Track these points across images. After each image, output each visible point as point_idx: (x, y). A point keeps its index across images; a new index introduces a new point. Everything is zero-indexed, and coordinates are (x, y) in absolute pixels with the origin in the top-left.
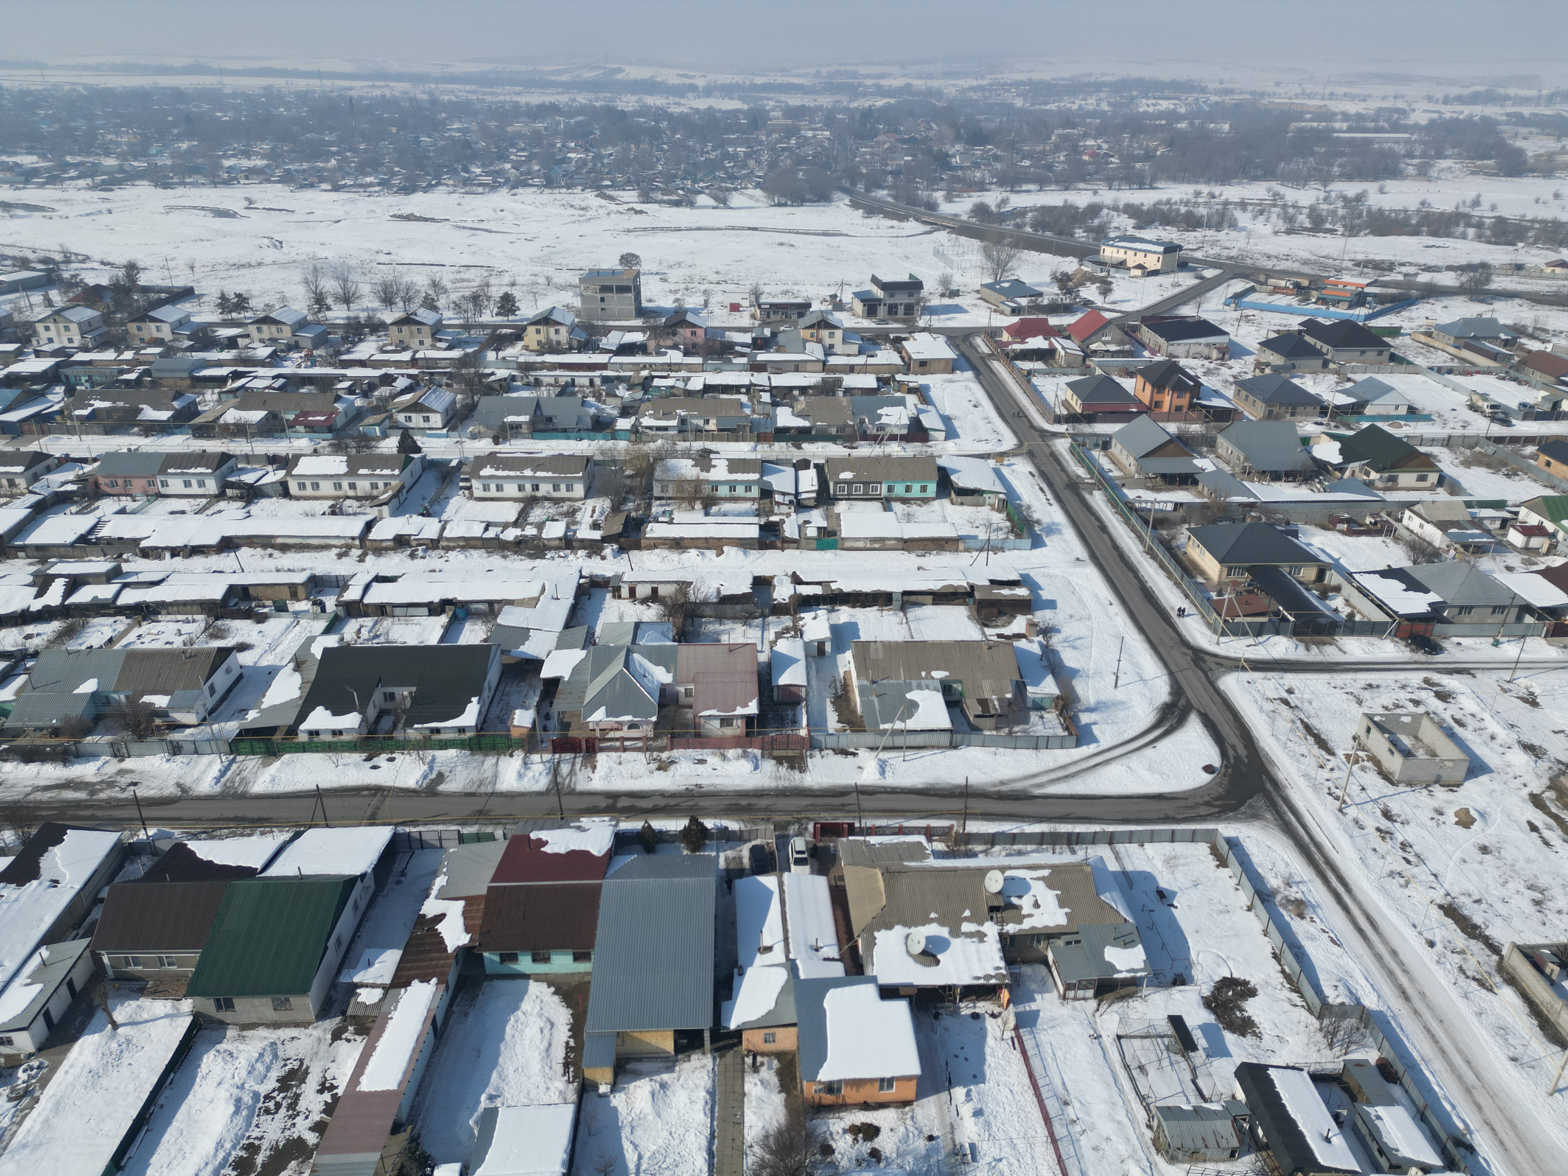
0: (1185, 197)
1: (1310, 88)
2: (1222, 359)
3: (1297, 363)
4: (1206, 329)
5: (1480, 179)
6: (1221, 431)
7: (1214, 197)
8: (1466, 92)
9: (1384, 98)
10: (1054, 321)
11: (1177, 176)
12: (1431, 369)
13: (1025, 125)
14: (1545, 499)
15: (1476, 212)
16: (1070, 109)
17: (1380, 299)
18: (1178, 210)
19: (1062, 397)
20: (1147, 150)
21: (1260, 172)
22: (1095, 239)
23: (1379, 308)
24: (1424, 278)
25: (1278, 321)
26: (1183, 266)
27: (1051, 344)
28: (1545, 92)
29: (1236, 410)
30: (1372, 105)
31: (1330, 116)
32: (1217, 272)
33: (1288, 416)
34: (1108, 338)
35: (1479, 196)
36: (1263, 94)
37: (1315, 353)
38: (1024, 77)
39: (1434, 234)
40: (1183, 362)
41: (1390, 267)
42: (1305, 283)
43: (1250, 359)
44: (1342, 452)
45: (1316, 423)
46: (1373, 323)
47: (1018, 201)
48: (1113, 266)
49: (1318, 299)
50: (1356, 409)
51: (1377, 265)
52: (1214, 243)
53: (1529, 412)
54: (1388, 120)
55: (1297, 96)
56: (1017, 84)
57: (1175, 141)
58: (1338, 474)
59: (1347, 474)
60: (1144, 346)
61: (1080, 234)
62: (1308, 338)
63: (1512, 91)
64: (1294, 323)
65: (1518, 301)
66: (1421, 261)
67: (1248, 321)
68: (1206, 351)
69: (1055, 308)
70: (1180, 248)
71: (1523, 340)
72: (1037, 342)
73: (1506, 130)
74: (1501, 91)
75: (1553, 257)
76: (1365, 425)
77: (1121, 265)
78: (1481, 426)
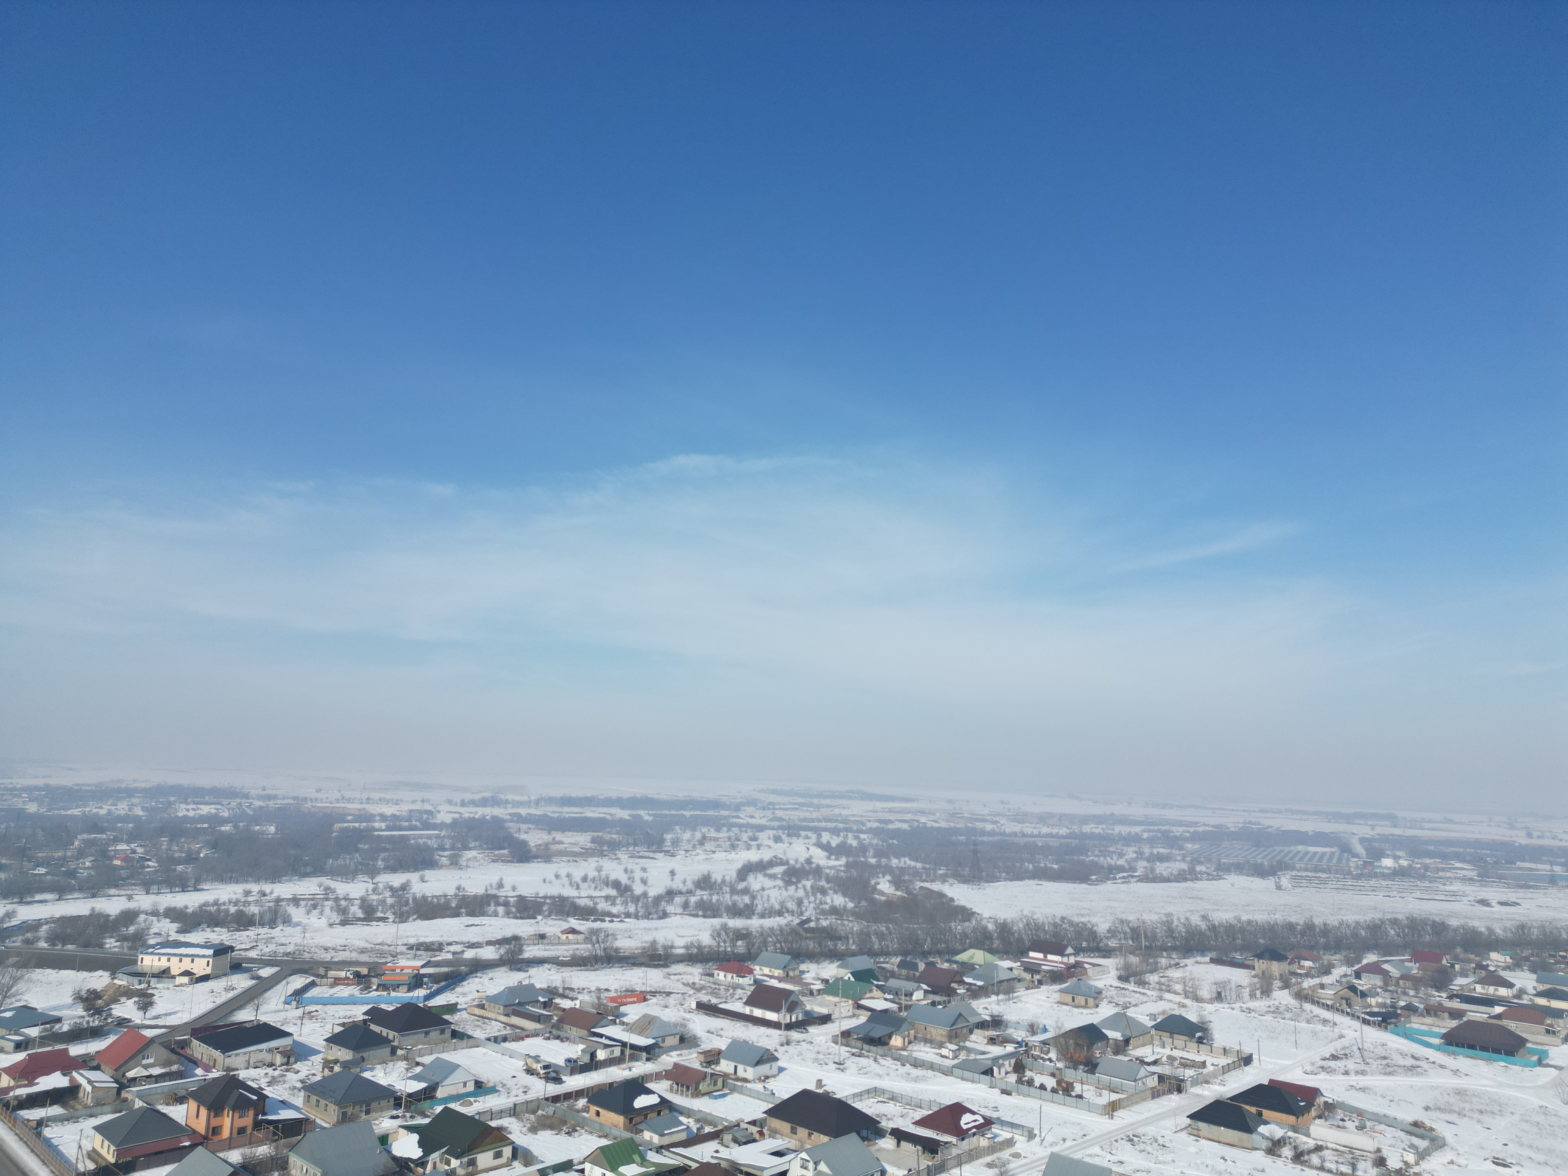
0: (234, 897)
1: (348, 794)
2: (287, 1063)
3: (365, 1055)
4: (266, 1032)
5: (499, 866)
6: (292, 1147)
7: (265, 895)
8: (477, 797)
9: (413, 802)
10: (76, 1050)
11: (223, 876)
12: (489, 1039)
13: (39, 831)
14: (602, 1149)
15: (502, 893)
16: (97, 814)
17: (435, 978)
18: (227, 911)
19: (87, 1146)
20: (189, 853)
21: (309, 869)
22: (130, 948)
23: (435, 987)
24: (469, 954)
25: (342, 1014)
26: (236, 967)
27: (72, 1080)
28: (533, 798)
29: (307, 1120)
30: (404, 809)
31: (370, 818)
32: (274, 970)
33: (363, 1116)
34: (151, 1061)
35: (501, 879)
36: (305, 799)
37: (382, 1041)
38: (40, 782)
39: (472, 914)
40: (242, 1074)
41: (439, 947)
42: (364, 971)
43: (317, 1059)
44: (421, 1144)
45: (392, 1117)
46: (433, 1003)
47: (26, 913)
48: (154, 976)
49: (379, 986)
50: (428, 1094)
51: (428, 947)
52: (269, 940)
53: (575, 1067)
54: (419, 820)
55: (337, 801)
56: (29, 789)
57: (218, 843)
58: (420, 1170)
59: (429, 1167)
60: (196, 1063)
61: (111, 944)
62: (374, 1027)
63: (510, 797)
64: (358, 1013)
65: (546, 966)
66: (465, 939)
67: (311, 1018)
68: (268, 1057)
69: (78, 1034)
70: (232, 949)
71: (557, 1000)
72: (55, 1081)
73: (512, 826)
74: (502, 797)
75: (565, 926)
76: (439, 1109)
77: (164, 974)
78: (540, 1088)
